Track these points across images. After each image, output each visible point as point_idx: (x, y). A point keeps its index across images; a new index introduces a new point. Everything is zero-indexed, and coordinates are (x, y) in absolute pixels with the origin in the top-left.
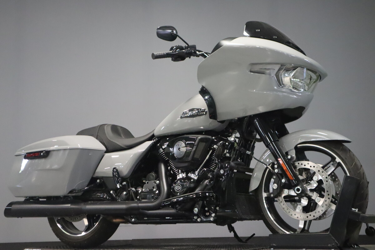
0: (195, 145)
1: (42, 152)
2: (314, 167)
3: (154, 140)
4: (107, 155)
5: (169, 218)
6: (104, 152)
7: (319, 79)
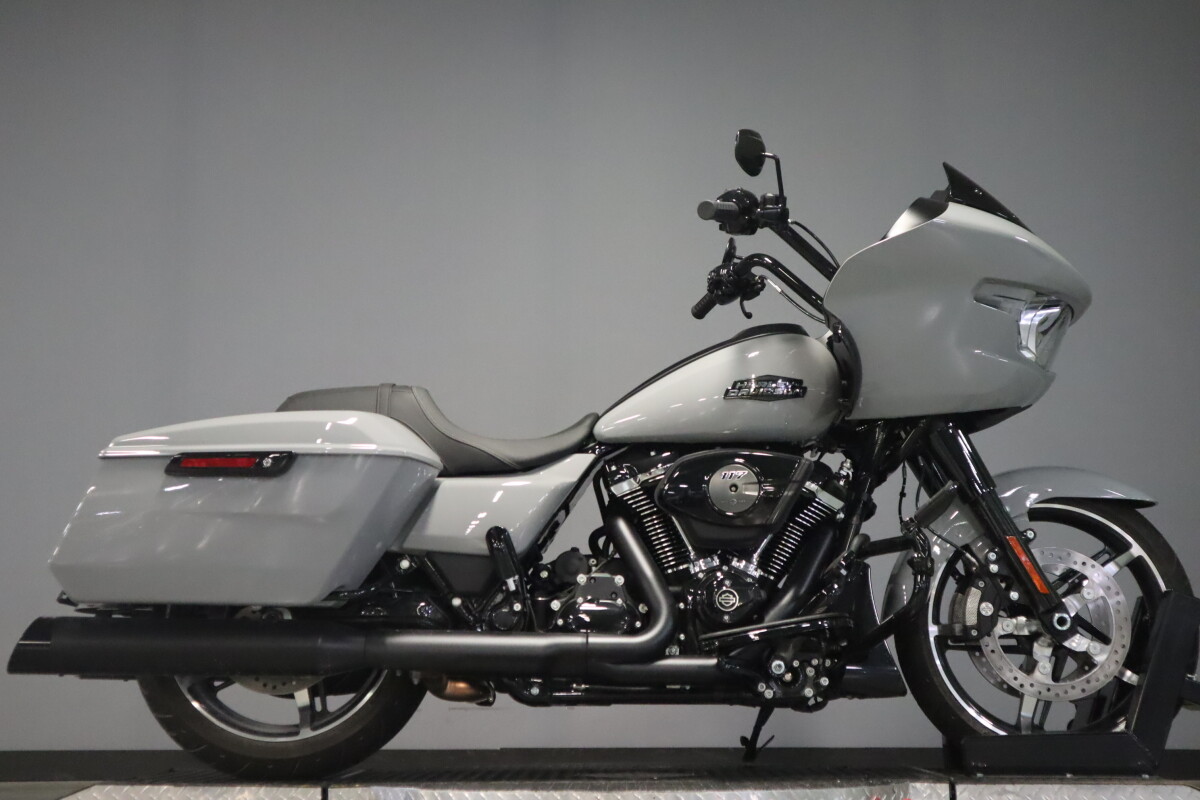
0: (795, 482)
1: (266, 454)
2: (1084, 564)
3: (594, 452)
4: (447, 483)
5: (678, 687)
6: (437, 472)
7: (1070, 315)
